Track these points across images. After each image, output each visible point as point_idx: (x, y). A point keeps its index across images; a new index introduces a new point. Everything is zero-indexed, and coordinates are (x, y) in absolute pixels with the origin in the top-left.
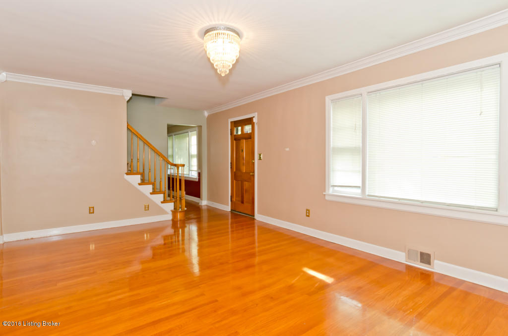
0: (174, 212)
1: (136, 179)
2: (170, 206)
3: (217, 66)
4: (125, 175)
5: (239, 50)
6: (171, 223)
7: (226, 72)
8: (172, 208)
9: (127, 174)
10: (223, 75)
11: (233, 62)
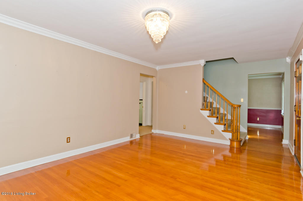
0: (232, 141)
1: (206, 113)
2: (229, 135)
3: (153, 36)
4: (200, 110)
5: (168, 25)
6: (229, 147)
7: (159, 40)
8: (231, 137)
9: (201, 110)
10: (157, 43)
11: (164, 34)
